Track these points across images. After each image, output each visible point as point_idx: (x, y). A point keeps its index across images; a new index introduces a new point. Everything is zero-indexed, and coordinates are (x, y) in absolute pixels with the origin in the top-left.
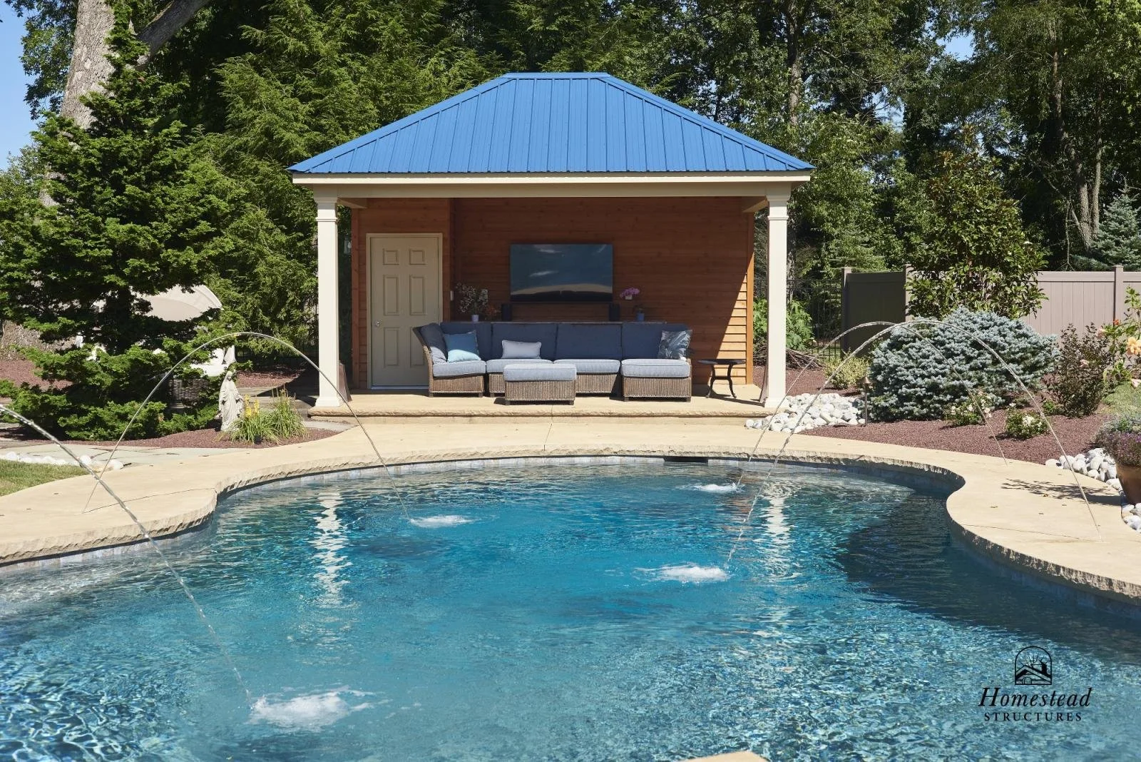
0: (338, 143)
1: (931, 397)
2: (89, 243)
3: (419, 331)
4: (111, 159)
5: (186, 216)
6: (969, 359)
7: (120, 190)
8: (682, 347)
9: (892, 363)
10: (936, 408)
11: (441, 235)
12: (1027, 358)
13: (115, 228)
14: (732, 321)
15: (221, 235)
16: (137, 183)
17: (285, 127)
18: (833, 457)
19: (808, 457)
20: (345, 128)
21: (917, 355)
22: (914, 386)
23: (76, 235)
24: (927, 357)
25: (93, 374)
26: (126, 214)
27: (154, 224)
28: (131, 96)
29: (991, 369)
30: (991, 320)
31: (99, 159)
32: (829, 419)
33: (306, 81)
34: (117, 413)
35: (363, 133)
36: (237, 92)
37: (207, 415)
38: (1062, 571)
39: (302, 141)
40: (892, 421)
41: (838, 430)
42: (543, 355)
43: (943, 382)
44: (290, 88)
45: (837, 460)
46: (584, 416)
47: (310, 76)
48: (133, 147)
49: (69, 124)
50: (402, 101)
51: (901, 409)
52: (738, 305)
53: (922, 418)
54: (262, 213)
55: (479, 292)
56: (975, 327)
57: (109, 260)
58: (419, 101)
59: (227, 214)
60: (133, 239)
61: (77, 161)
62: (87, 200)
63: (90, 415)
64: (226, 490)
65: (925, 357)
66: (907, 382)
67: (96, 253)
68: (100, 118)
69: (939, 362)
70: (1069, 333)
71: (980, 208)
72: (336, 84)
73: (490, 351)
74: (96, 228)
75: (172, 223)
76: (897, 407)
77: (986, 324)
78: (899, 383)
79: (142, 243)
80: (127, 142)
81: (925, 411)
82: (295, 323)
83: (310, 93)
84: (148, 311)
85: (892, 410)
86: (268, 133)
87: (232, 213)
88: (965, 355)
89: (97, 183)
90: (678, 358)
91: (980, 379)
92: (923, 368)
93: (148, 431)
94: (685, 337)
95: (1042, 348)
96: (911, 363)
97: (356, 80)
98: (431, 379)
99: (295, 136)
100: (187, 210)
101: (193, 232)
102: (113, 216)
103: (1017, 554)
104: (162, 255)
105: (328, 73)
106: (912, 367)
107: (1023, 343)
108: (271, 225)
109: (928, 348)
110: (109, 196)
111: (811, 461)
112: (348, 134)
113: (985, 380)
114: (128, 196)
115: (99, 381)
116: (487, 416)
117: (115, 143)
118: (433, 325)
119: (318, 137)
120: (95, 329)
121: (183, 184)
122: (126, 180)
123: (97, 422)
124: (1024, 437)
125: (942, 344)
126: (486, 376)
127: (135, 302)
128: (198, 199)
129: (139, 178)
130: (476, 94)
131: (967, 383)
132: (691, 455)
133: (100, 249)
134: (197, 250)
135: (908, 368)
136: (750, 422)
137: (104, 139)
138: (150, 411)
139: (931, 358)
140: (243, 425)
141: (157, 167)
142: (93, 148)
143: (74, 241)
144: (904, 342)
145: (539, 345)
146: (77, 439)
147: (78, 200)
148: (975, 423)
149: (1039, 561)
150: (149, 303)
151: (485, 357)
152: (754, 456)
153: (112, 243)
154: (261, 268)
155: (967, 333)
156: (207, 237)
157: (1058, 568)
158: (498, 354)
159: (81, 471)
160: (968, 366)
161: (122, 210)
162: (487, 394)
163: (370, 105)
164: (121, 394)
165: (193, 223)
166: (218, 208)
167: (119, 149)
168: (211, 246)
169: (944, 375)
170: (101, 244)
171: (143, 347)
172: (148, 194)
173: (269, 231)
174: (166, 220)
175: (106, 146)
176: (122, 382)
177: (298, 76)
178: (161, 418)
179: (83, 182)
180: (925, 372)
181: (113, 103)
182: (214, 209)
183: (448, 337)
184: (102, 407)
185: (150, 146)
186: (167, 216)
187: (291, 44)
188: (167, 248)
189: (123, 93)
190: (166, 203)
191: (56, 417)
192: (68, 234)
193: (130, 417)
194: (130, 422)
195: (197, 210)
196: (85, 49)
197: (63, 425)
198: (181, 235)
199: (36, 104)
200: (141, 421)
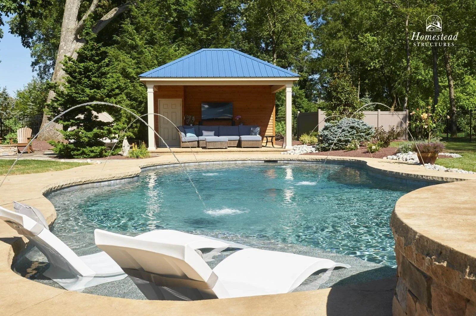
1: (338, 143)
2: (81, 96)
4: (87, 69)
5: (112, 87)
6: (349, 132)
7: (90, 79)
8: (258, 132)
9: (326, 134)
10: (340, 147)
11: (181, 99)
12: (366, 132)
13: (89, 91)
14: (269, 126)
15: (122, 94)
17: (128, 67)
18: (317, 158)
20: (148, 67)
21: (334, 131)
22: (333, 140)
23: (76, 93)
25: (82, 138)
26: (91, 87)
27: (102, 90)
28: (92, 50)
29: (356, 134)
30: (355, 120)
31: (83, 69)
32: (307, 151)
33: (134, 53)
34: (90, 150)
36: (113, 57)
38: (424, 177)
39: (134, 72)
40: (327, 151)
41: (311, 153)
42: (215, 135)
43: (342, 139)
44: (129, 55)
45: (319, 159)
46: (233, 151)
47: (135, 52)
50: (166, 59)
52: (270, 121)
53: (336, 150)
55: (192, 117)
56: (349, 122)
58: (171, 59)
59: (124, 87)
60: (95, 94)
61: (75, 70)
62: (79, 82)
63: (81, 151)
65: (336, 132)
66: (331, 139)
67: (83, 99)
69: (341, 133)
71: (346, 90)
72: (144, 54)
73: (199, 134)
74: (83, 91)
75: (107, 90)
76: (328, 147)
77: (354, 122)
78: (328, 139)
79: (98, 96)
81: (337, 147)
82: (133, 128)
83: (136, 57)
84: (97, 119)
89: (83, 77)
90: (256, 135)
91: (353, 138)
92: (336, 135)
93: (99, 156)
94: (258, 129)
95: (370, 129)
96: (332, 134)
97: (150, 53)
98: (181, 143)
99: (132, 70)
101: (114, 93)
102: (88, 88)
103: (406, 174)
104: (105, 100)
105: (142, 50)
106: (332, 135)
107: (365, 127)
109: (336, 129)
110: (86, 81)
111: (311, 160)
112: (149, 69)
113: (355, 138)
114: (93, 81)
115: (84, 140)
117: (87, 65)
119: (139, 70)
120: (81, 124)
122: (91, 77)
123: (83, 153)
124: (373, 152)
125: (341, 128)
126: (198, 141)
127: (94, 116)
128: (115, 82)
129: (96, 76)
130: (194, 54)
131: (349, 139)
132: (273, 160)
133: (84, 98)
134: (115, 98)
135: (331, 135)
136: (282, 153)
138: (101, 149)
139: (338, 132)
140: (132, 153)
141: (101, 72)
142: (81, 66)
144: (329, 128)
145: (214, 132)
146: (77, 158)
148: (355, 150)
149: (415, 175)
150: (98, 116)
151: (198, 136)
153: (88, 96)
154: (122, 112)
155: (348, 124)
156: (117, 95)
157: (422, 176)
158: (202, 135)
160: (349, 134)
161: (91, 86)
162: (198, 147)
163: (155, 61)
164: (90, 144)
165: (113, 90)
166: (121, 86)
167: (89, 67)
168: (119, 97)
169: (342, 137)
170: (85, 96)
172: (99, 80)
174: (105, 89)
175: (85, 65)
176: (91, 140)
177: (132, 52)
178: (104, 152)
179: (78, 77)
181: (86, 52)
183: (187, 130)
184: (85, 148)
185: (99, 66)
186: (106, 87)
187: (130, 42)
188: (106, 98)
189: (89, 49)
190: (105, 84)
191: (71, 151)
192: (74, 93)
193: (94, 151)
194: (94, 153)
195: (115, 86)
196: (64, 43)
197: (73, 154)
198: (110, 93)
199: (34, 67)
200: (98, 152)
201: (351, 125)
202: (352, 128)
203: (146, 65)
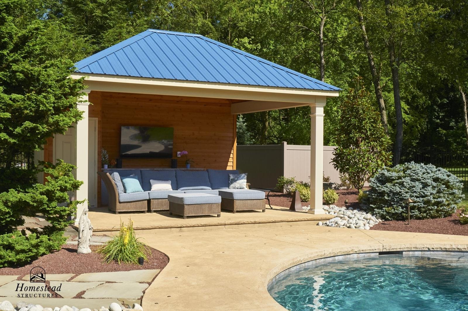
11: (97, 118)
14: (228, 169)
98: (118, 204)
126: (149, 201)
152: (433, 248)
162: (149, 211)
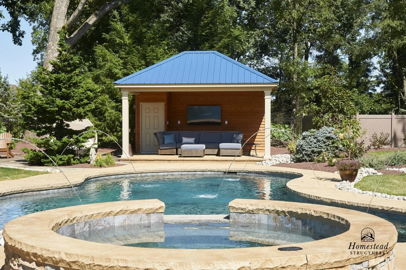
0: (132, 73)
1: (312, 154)
2: (51, 106)
3: (155, 134)
4: (58, 81)
5: (80, 98)
6: (325, 143)
7: (60, 90)
8: (240, 139)
9: (301, 144)
10: (313, 158)
11: (164, 103)
13: (59, 102)
15: (91, 103)
16: (65, 88)
17: (115, 68)
19: (266, 172)
20: (135, 68)
21: (309, 141)
22: (307, 151)
23: (47, 104)
24: (312, 142)
25: (52, 146)
26: (62, 98)
27: (70, 100)
28: (64, 61)
29: (331, 146)
31: (54, 81)
32: (281, 162)
33: (122, 53)
34: (59, 158)
35: (140, 70)
36: (100, 56)
37: (86, 159)
39: (121, 72)
40: (300, 162)
41: (283, 165)
42: (195, 142)
43: (316, 150)
44: (117, 55)
46: (205, 161)
48: (65, 77)
49: (46, 70)
51: (303, 158)
53: (309, 161)
54: (107, 96)
56: (327, 132)
57: (57, 111)
59: (93, 97)
60: (64, 105)
61: (47, 81)
62: (50, 93)
64: (88, 178)
65: (311, 142)
66: (305, 150)
67: (53, 109)
68: (55, 68)
69: (315, 143)
70: (375, 135)
73: (179, 141)
74: (53, 102)
75: (76, 100)
78: (303, 150)
79: (67, 106)
80: (63, 76)
81: (310, 159)
83: (124, 57)
84: (69, 127)
85: (300, 159)
86: (110, 70)
87: (95, 97)
88: (323, 141)
89: (54, 88)
90: (238, 143)
91: (327, 149)
92: (311, 145)
93: (68, 163)
94: (241, 136)
98: (159, 149)
99: (118, 71)
100: (80, 96)
101: (82, 103)
102: (59, 98)
104: (73, 110)
105: (130, 50)
106: (307, 145)
108: (110, 100)
109: (312, 139)
110: (57, 92)
112: (135, 70)
113: (329, 149)
114: (63, 92)
115: (53, 148)
116: (175, 161)
117: (59, 76)
118: (160, 132)
119: (125, 71)
120: (53, 132)
121: (79, 88)
122: (62, 87)
124: (332, 166)
125: (317, 138)
127: (65, 124)
128: (84, 93)
129: (66, 86)
130: (174, 58)
132: (232, 171)
133: (54, 108)
134: (83, 108)
136: (258, 163)
137: (56, 74)
138: (69, 157)
140: (97, 161)
141: (72, 83)
142: (53, 77)
143: (46, 106)
144: (306, 137)
145: (194, 139)
146: (47, 166)
147: (48, 93)
148: (322, 162)
150: (69, 124)
153: (58, 106)
154: (106, 114)
155: (324, 134)
156: (87, 104)
159: (47, 173)
160: (324, 145)
161: (61, 96)
162: (177, 154)
164: (59, 152)
165: (82, 100)
166: (90, 95)
167: (60, 78)
168: (88, 107)
169: (316, 147)
170: (55, 106)
171: (67, 138)
172: (69, 91)
173: (110, 102)
174: (74, 99)
177: (120, 51)
178: (72, 160)
179: (49, 88)
180: (311, 147)
181: (59, 63)
182: (89, 96)
183: (165, 136)
184: (55, 156)
185: (70, 77)
186: (74, 98)
187: (118, 40)
188: (74, 108)
189: (62, 60)
190: (74, 94)
191: (41, 159)
192: (45, 103)
193: (63, 159)
194: (63, 160)
195: (83, 96)
196: (52, 43)
197: (43, 161)
198: (79, 103)
199: (36, 56)
200: (66, 160)
201: (328, 135)
202: (328, 138)
203: (133, 66)
